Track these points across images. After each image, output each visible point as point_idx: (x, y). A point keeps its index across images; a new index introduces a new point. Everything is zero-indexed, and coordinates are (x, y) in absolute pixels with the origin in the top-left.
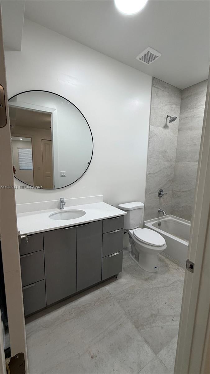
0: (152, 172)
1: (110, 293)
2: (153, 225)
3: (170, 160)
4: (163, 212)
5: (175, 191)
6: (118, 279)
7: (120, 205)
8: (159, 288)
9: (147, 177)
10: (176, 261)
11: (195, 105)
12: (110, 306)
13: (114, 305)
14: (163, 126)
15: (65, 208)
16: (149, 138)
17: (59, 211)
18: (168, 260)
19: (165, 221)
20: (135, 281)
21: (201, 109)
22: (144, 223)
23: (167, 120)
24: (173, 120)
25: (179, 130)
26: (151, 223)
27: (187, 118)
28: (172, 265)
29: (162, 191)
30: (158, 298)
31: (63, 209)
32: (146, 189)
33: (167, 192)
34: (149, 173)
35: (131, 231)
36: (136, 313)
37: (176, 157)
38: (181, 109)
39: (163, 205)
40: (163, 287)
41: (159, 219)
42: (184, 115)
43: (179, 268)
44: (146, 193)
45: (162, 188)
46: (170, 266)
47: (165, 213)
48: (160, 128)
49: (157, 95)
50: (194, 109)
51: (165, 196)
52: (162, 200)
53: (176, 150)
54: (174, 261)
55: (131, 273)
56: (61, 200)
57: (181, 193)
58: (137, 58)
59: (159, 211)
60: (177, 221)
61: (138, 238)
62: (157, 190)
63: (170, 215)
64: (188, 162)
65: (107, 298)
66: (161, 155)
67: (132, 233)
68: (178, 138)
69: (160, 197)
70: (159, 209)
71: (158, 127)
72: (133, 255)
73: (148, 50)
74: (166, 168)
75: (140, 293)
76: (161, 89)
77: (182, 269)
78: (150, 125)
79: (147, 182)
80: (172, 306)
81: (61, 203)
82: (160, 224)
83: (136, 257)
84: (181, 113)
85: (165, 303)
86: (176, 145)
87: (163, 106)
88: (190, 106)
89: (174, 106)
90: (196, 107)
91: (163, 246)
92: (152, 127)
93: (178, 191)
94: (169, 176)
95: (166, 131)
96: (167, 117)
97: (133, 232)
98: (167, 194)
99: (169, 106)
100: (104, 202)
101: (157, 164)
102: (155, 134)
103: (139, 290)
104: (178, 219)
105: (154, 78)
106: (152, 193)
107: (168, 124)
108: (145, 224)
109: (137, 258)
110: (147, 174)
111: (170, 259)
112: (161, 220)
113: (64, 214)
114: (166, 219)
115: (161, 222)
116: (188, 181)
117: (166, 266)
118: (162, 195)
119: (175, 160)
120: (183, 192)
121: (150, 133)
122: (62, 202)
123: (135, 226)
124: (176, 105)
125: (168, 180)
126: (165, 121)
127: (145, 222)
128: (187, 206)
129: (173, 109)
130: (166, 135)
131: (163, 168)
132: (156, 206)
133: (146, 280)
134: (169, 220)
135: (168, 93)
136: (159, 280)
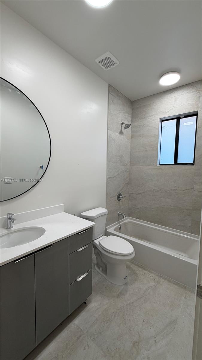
0: (111, 176)
1: (81, 330)
2: (115, 230)
3: (126, 164)
4: (123, 215)
5: (131, 193)
6: (87, 305)
7: (83, 214)
8: (133, 303)
9: (107, 181)
10: (141, 266)
11: (144, 116)
12: (84, 349)
13: (88, 346)
14: (119, 132)
15: (15, 227)
16: (108, 143)
17: (5, 231)
18: (134, 265)
19: (125, 224)
20: (107, 301)
21: (149, 119)
22: (106, 229)
23: (122, 126)
24: (127, 127)
25: (132, 137)
26: (113, 228)
27: (138, 127)
28: (139, 271)
29: (120, 194)
30: (135, 317)
31: (12, 229)
32: (107, 194)
33: (124, 195)
34: (109, 177)
35: (96, 242)
36: (116, 348)
37: (130, 161)
38: (132, 117)
39: (122, 208)
40: (136, 301)
41: (119, 223)
42: (135, 124)
43: (146, 272)
44: (107, 197)
45: (121, 191)
46: (138, 272)
47: (124, 216)
48: (116, 133)
49: (113, 102)
50: (143, 119)
51: (123, 199)
52: (121, 203)
53: (130, 155)
54: (139, 265)
55: (100, 292)
56: (9, 216)
57: (137, 195)
58: (96, 61)
59: (119, 215)
60: (135, 222)
61: (105, 248)
62: (116, 195)
63: (128, 217)
64: (141, 166)
65: (78, 338)
66: (118, 160)
67: (98, 244)
68: (131, 144)
69: (119, 200)
70: (119, 213)
71: (115, 133)
72: (99, 268)
73: (108, 54)
74: (123, 172)
75: (115, 316)
76: (116, 97)
77: (149, 273)
78: (108, 129)
79: (107, 186)
80: (151, 322)
81: (9, 221)
82: (120, 228)
83: (102, 270)
84: (132, 122)
85: (144, 321)
86: (130, 150)
87: (118, 113)
88: (140, 116)
89: (127, 114)
90: (145, 118)
91: (132, 253)
92: (110, 132)
93: (134, 194)
94: (125, 179)
95: (121, 137)
96: (122, 124)
97: (99, 242)
98: (125, 197)
99: (123, 114)
100: (64, 212)
101: (115, 168)
102: (113, 139)
103: (113, 312)
104: (136, 221)
105: (110, 86)
106: (112, 197)
107: (123, 130)
108: (108, 230)
109: (105, 271)
110: (107, 178)
111: (135, 264)
112: (121, 224)
113: (13, 236)
114: (125, 222)
115: (121, 225)
116: (143, 183)
117: (134, 273)
118: (121, 198)
119: (129, 164)
120: (138, 194)
121: (108, 138)
122: (10, 218)
123: (99, 235)
124: (129, 114)
125: (125, 183)
126: (121, 126)
127: (107, 227)
128: (143, 207)
129: (126, 117)
130: (122, 140)
131: (121, 172)
132: (116, 210)
133: (118, 296)
134: (128, 223)
135: (122, 101)
136: (131, 293)
